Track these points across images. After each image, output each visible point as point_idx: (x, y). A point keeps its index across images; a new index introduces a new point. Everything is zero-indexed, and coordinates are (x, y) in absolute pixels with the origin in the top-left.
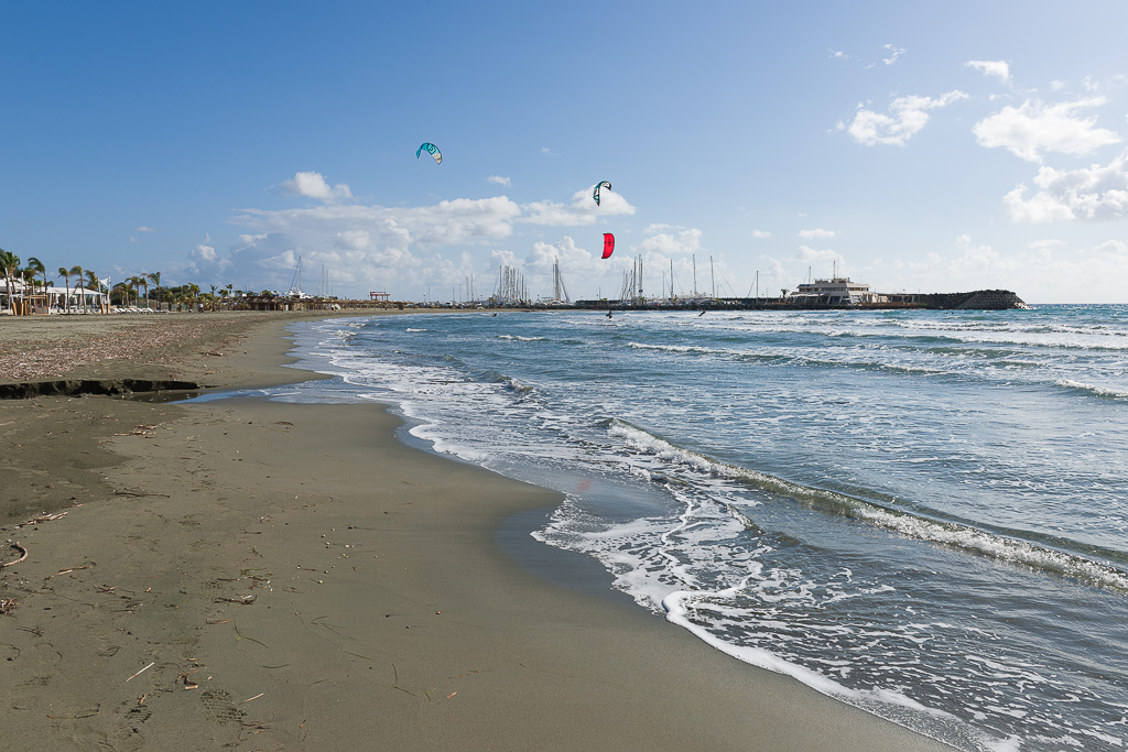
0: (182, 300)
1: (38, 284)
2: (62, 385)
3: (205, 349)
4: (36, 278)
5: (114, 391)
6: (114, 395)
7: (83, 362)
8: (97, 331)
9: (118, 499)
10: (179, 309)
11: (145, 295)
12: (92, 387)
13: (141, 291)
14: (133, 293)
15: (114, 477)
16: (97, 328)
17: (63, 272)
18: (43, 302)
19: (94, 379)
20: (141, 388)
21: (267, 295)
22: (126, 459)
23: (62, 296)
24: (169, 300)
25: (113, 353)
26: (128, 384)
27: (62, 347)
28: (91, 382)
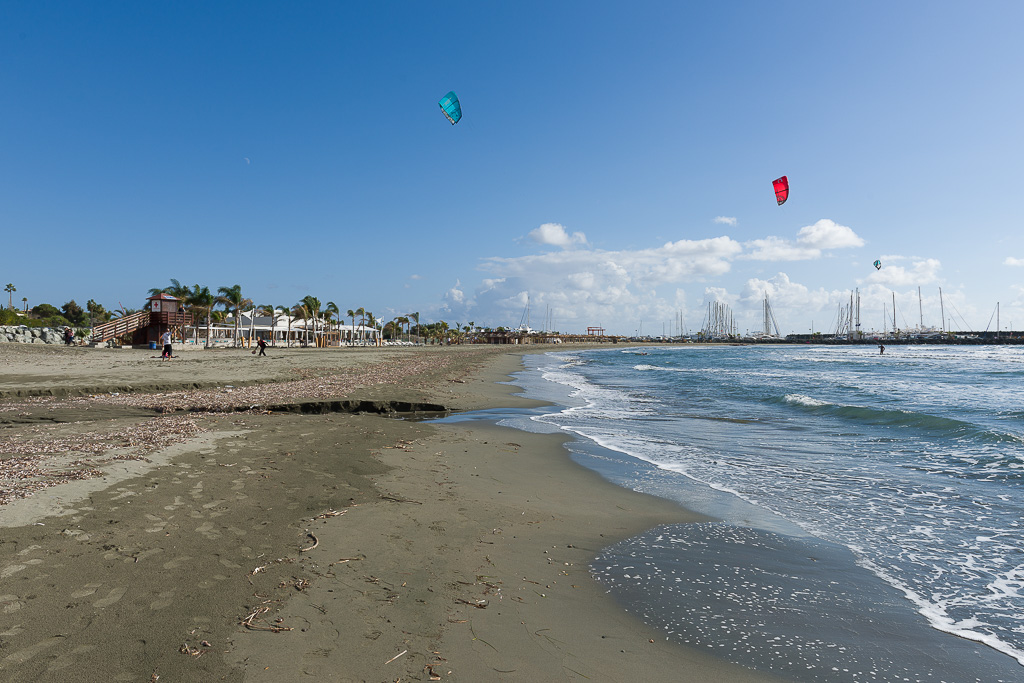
0: (435, 335)
1: (333, 323)
2: (347, 404)
3: (452, 376)
4: (332, 318)
5: (383, 410)
6: (382, 414)
7: (362, 386)
8: (372, 360)
9: (383, 502)
10: (432, 343)
11: (407, 331)
12: (368, 407)
13: (405, 327)
14: (399, 329)
15: (382, 483)
16: (372, 358)
17: (351, 314)
18: (336, 337)
19: (369, 400)
20: (402, 407)
21: (501, 330)
22: (390, 468)
23: (350, 331)
24: (426, 335)
25: (383, 378)
26: (394, 405)
27: (348, 373)
28: (367, 403)
